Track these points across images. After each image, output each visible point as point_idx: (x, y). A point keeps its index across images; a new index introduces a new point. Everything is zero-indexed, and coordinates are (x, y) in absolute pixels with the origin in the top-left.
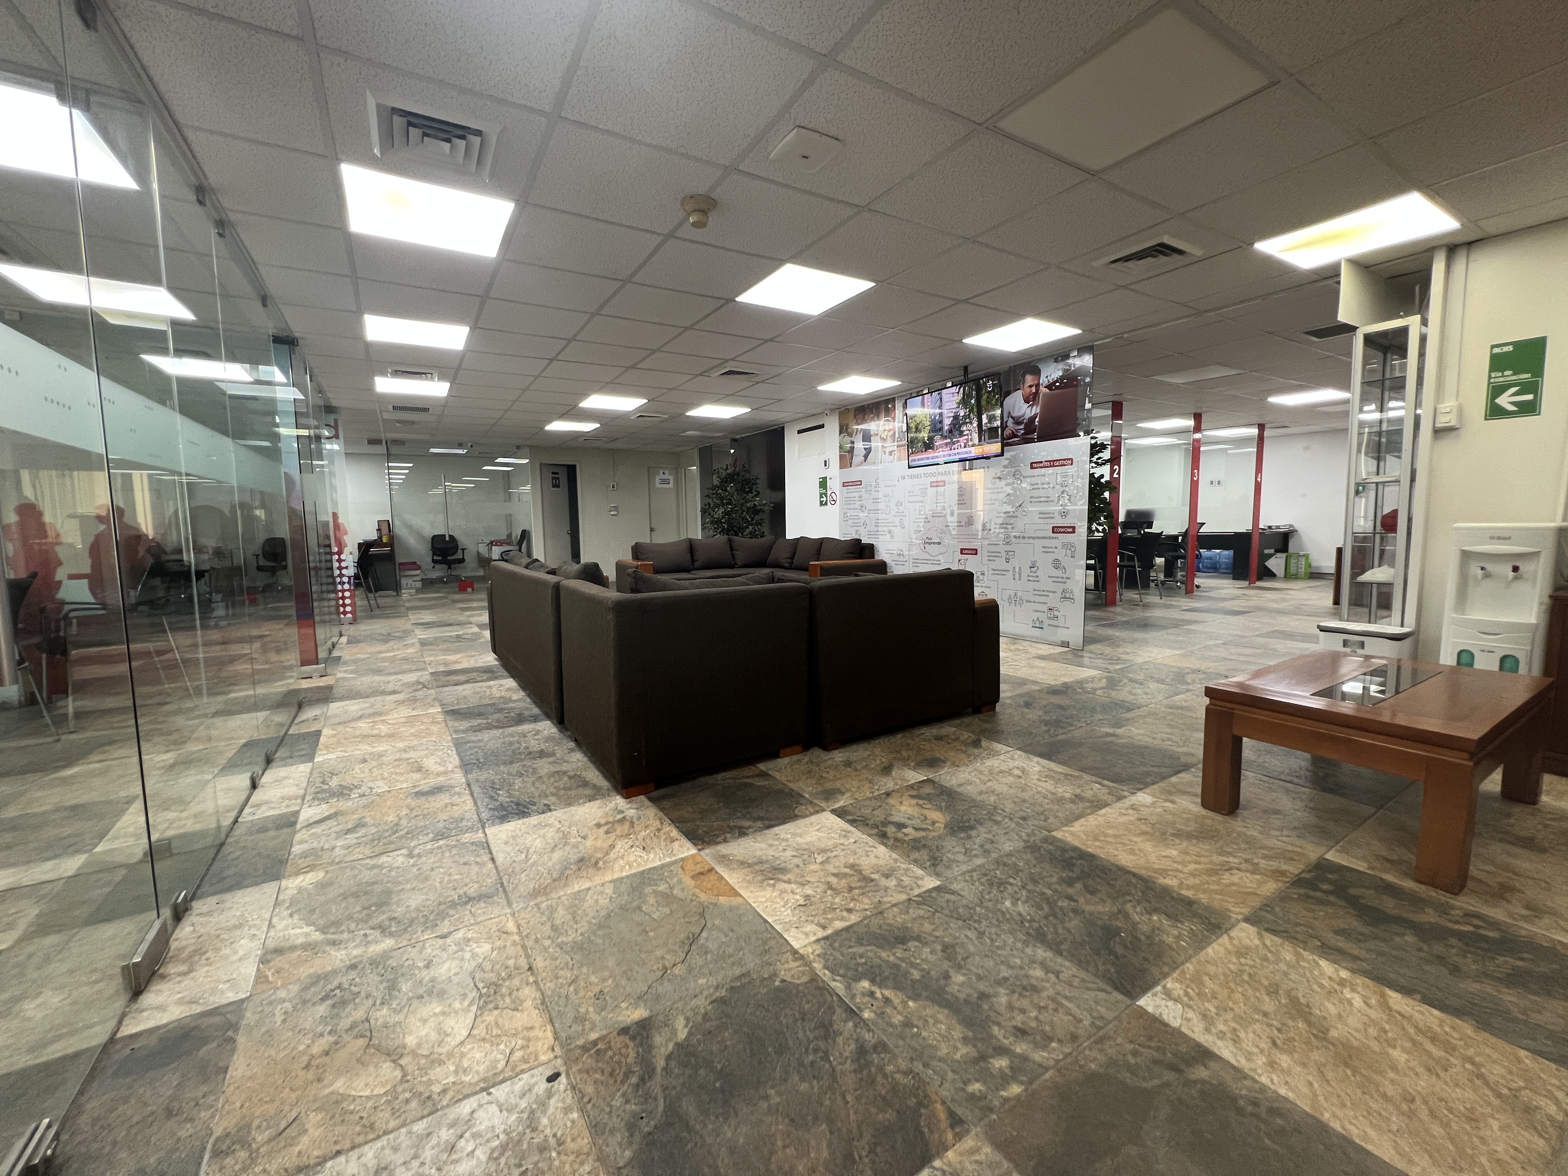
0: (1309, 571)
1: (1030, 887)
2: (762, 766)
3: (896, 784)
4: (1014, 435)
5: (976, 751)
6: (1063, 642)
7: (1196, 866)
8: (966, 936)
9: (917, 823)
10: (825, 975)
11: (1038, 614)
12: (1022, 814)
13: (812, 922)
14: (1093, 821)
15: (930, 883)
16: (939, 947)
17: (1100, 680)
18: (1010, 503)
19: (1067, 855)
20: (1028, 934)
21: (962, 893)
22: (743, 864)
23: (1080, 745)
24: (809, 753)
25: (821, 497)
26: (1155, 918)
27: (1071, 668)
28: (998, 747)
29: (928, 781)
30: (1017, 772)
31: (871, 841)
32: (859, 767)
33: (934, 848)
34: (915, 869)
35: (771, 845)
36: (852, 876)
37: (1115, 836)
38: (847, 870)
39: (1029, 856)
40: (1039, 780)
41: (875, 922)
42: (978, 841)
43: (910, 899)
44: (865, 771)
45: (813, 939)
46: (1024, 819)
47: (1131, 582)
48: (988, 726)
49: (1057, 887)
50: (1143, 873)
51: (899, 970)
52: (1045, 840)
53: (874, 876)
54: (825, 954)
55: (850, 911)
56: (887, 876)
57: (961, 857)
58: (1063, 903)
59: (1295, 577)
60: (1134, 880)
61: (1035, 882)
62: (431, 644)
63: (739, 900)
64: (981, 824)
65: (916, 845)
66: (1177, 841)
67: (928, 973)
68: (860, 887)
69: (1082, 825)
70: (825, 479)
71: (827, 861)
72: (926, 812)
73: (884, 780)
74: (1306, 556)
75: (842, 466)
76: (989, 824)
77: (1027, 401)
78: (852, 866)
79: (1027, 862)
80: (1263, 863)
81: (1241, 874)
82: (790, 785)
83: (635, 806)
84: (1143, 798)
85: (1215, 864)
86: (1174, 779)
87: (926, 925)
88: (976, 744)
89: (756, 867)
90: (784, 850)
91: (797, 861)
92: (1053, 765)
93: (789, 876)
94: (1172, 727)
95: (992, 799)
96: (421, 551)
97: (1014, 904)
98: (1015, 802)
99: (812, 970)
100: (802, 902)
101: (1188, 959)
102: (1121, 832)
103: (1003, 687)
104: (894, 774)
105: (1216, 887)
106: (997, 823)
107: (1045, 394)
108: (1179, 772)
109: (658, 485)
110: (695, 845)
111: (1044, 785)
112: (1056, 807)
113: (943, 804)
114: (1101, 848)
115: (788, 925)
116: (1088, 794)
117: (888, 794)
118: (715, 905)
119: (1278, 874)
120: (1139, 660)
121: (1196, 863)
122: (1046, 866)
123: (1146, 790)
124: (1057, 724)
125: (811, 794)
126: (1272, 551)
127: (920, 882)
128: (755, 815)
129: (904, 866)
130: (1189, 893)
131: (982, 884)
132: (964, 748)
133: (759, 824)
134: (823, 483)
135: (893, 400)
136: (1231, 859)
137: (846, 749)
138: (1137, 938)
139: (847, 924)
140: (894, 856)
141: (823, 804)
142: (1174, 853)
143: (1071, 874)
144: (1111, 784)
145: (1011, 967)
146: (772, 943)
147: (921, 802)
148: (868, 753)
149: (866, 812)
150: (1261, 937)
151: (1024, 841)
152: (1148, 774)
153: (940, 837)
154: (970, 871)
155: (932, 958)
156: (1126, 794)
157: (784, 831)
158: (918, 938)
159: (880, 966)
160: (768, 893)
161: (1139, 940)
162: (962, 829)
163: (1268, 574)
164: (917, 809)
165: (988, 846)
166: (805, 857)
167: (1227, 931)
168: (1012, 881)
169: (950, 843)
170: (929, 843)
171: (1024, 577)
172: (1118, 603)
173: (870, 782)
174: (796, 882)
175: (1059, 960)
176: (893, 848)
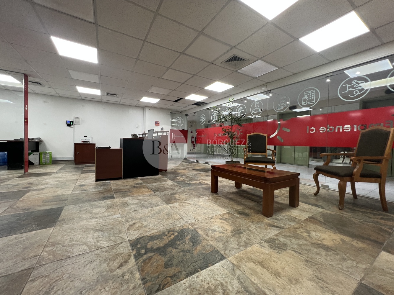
0: (51, 160)
59: (45, 164)
74: (50, 153)
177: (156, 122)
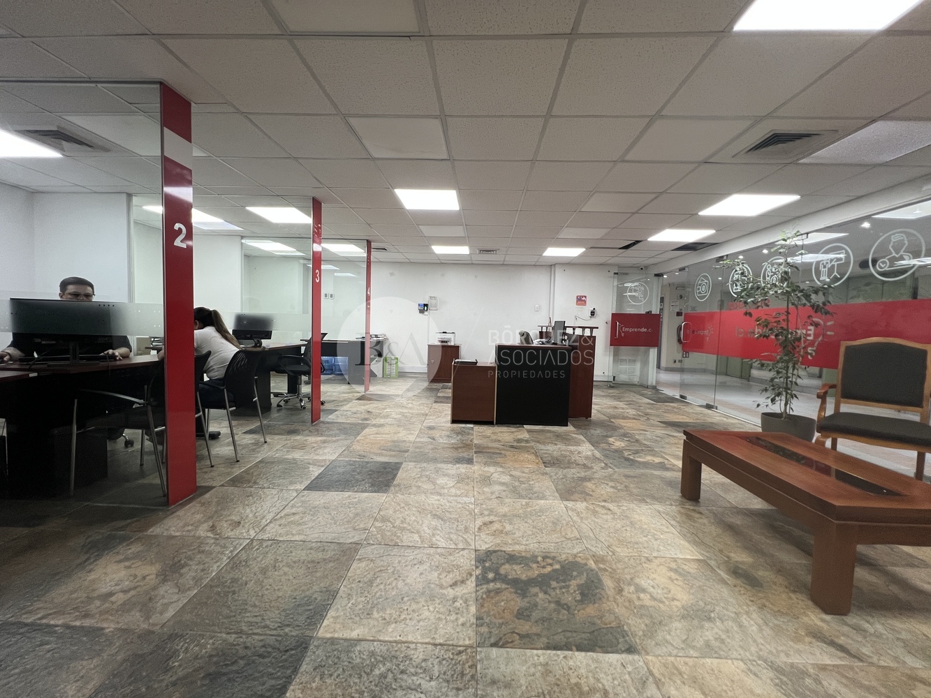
74: (396, 360)
163: (374, 377)
177: (577, 297)
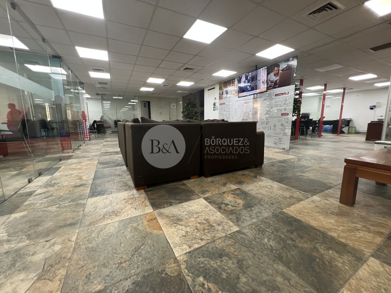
0: (356, 132)
1: (275, 233)
2: (184, 182)
3: (227, 189)
4: (271, 86)
5: (255, 179)
6: (283, 148)
7: (344, 228)
8: (248, 255)
9: (233, 204)
10: (185, 271)
11: (275, 140)
12: (271, 202)
13: (186, 244)
14: (298, 206)
15: (235, 229)
16: (236, 261)
17: (295, 159)
18: (268, 107)
19: (289, 220)
20: (275, 256)
21: (248, 234)
22: (167, 216)
23: (291, 178)
24: (200, 178)
25: (214, 108)
26: (331, 252)
27: (286, 155)
28: (263, 178)
29: (239, 189)
30: (269, 187)
31: (215, 210)
32: (215, 183)
33: (238, 214)
34: (230, 222)
35: (179, 210)
36: (206, 224)
37: (307, 213)
38: (204, 221)
39: (274, 219)
40: (277, 190)
41: (211, 245)
42: (254, 212)
43: (226, 236)
44: (217, 185)
45: (185, 252)
46: (272, 204)
47: (302, 134)
48: (259, 171)
49: (286, 233)
50: (321, 229)
51: (217, 272)
52: (280, 213)
53: (214, 225)
54: (188, 261)
55: (202, 239)
56: (219, 225)
57: (248, 218)
58: (290, 242)
59: (351, 133)
60: (318, 233)
61: (277, 231)
62: (106, 146)
63: (161, 232)
64: (256, 205)
65: (232, 212)
66: (333, 216)
67: (230, 275)
68: (208, 229)
69: (294, 208)
70: (215, 103)
71: (198, 217)
72: (236, 200)
73: (223, 188)
74: (355, 127)
75: (220, 99)
76: (259, 205)
77: (275, 75)
78: (206, 220)
79: (274, 222)
80: (372, 228)
81: (364, 233)
82: (192, 188)
83: (139, 193)
84: (316, 198)
85: (351, 227)
86: (326, 192)
87: (232, 249)
88: (255, 177)
89: (172, 218)
90: (184, 212)
91: (187, 217)
92: (281, 185)
93: (182, 223)
94: (322, 174)
95: (260, 196)
96: (112, 124)
97: (269, 241)
98: (268, 198)
99: (180, 268)
100: (184, 234)
101: (351, 276)
102: (310, 211)
103: (264, 160)
104: (227, 186)
105: (354, 238)
106: (262, 205)
107: (281, 73)
108: (328, 189)
109: (172, 107)
110: (153, 208)
111: (279, 192)
112: (284, 200)
113: (243, 197)
114: (302, 217)
115: (176, 245)
116: (295, 196)
117: (224, 193)
118: (151, 233)
119: (380, 234)
120: (307, 154)
121: (343, 226)
122: (281, 223)
123: (317, 195)
124: (283, 171)
125: (198, 192)
126: (344, 126)
127: (231, 228)
128: (177, 198)
129: (226, 221)
130: (343, 241)
131: (256, 230)
132: (251, 178)
133: (178, 202)
134: (214, 104)
135: (234, 79)
136: (357, 225)
137: (213, 177)
138: (324, 262)
139: (200, 246)
140: (223, 216)
141: (201, 195)
142: (333, 221)
143: (291, 228)
144: (303, 192)
145: (267, 275)
146: (167, 253)
147: (235, 196)
148: (219, 179)
149: (215, 199)
150: (383, 267)
151: (272, 213)
152: (316, 189)
153: (241, 210)
154: (251, 225)
155: (232, 266)
156: (309, 196)
157: (185, 205)
158: (227, 255)
159: (209, 269)
160: (173, 229)
161: (325, 264)
162: (249, 207)
163: (343, 132)
164: (233, 199)
165: (258, 214)
166: (190, 215)
167: (365, 261)
168: (267, 230)
169: (244, 212)
170: (237, 212)
171: (272, 129)
172: (299, 139)
173: (218, 188)
174: (185, 226)
175: (290, 272)
176: (222, 213)
